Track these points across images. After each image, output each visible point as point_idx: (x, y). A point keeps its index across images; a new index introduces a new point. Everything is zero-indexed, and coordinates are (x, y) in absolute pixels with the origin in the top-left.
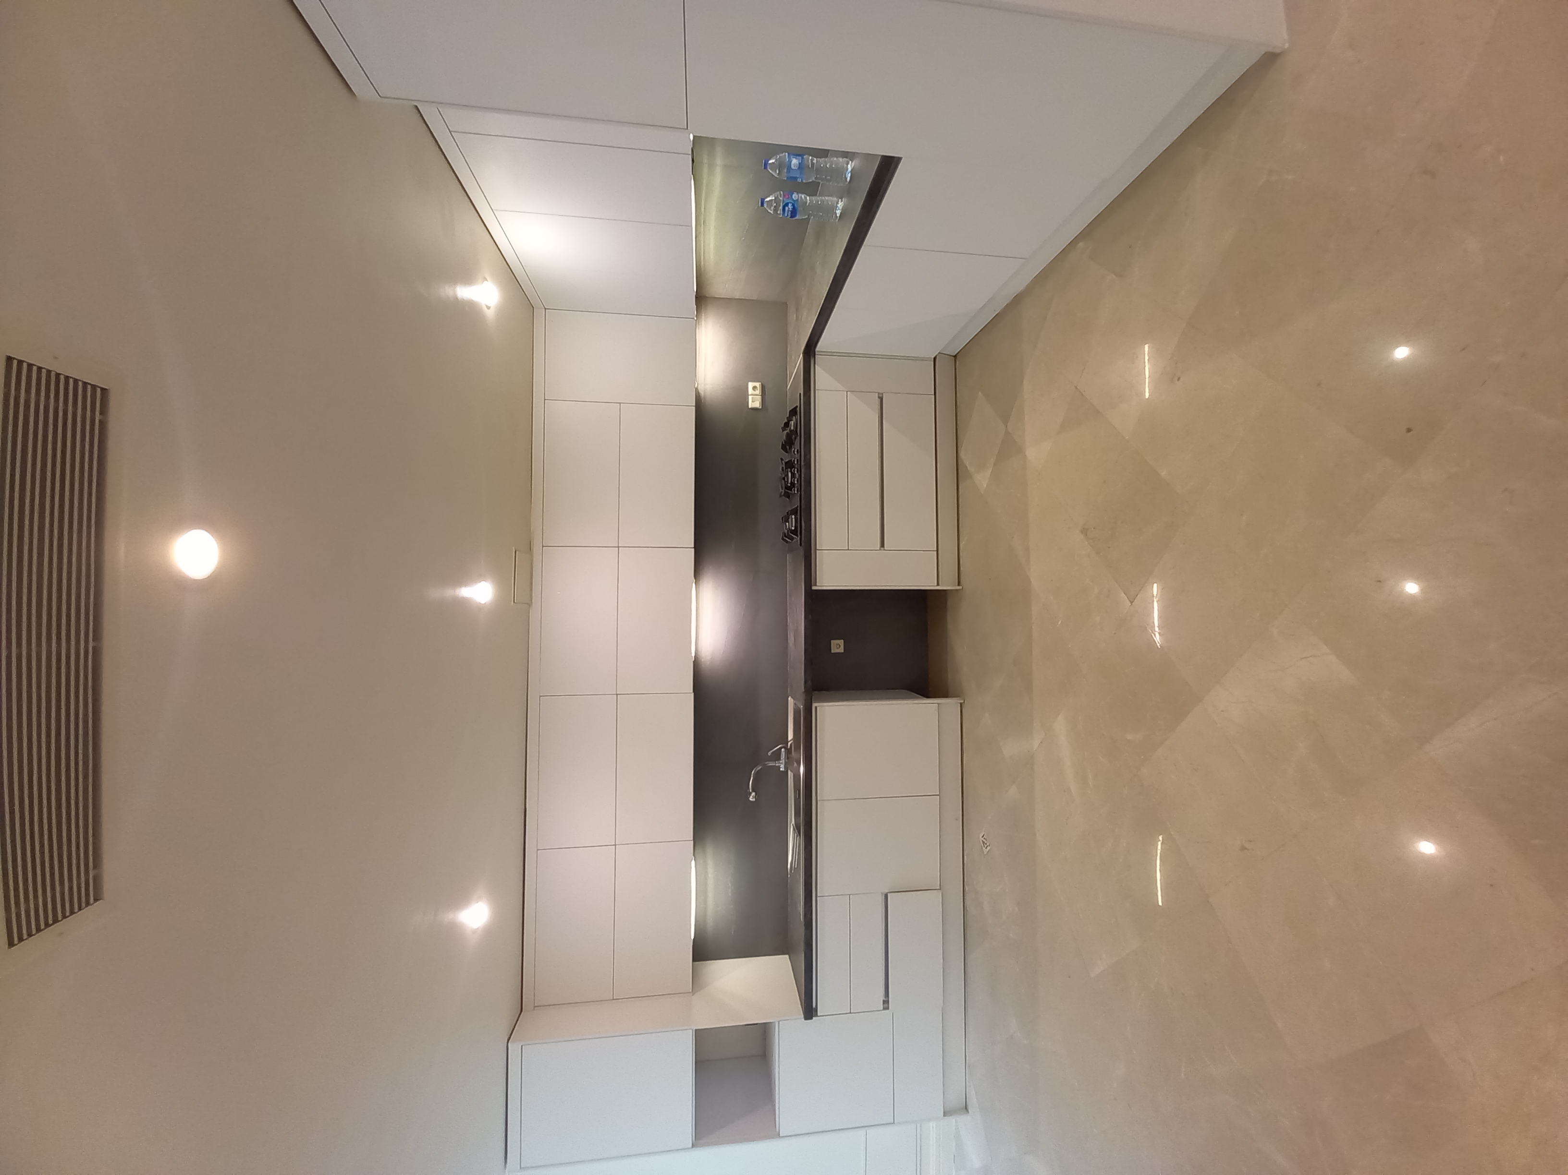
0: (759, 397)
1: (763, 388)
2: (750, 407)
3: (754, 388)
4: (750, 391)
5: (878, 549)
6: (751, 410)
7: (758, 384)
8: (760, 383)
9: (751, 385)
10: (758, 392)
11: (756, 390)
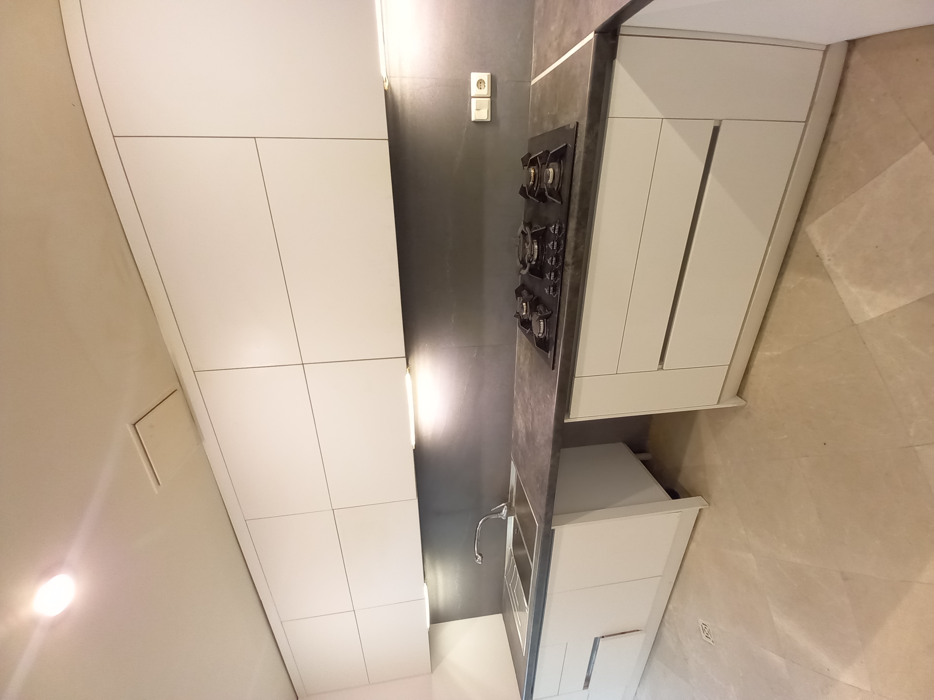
0: (487, 101)
1: (493, 81)
2: (473, 119)
3: (480, 82)
4: (474, 90)
5: (656, 370)
6: (473, 123)
7: (485, 76)
8: (489, 74)
9: (475, 77)
10: (486, 91)
11: (482, 87)
